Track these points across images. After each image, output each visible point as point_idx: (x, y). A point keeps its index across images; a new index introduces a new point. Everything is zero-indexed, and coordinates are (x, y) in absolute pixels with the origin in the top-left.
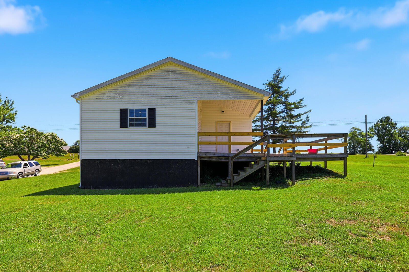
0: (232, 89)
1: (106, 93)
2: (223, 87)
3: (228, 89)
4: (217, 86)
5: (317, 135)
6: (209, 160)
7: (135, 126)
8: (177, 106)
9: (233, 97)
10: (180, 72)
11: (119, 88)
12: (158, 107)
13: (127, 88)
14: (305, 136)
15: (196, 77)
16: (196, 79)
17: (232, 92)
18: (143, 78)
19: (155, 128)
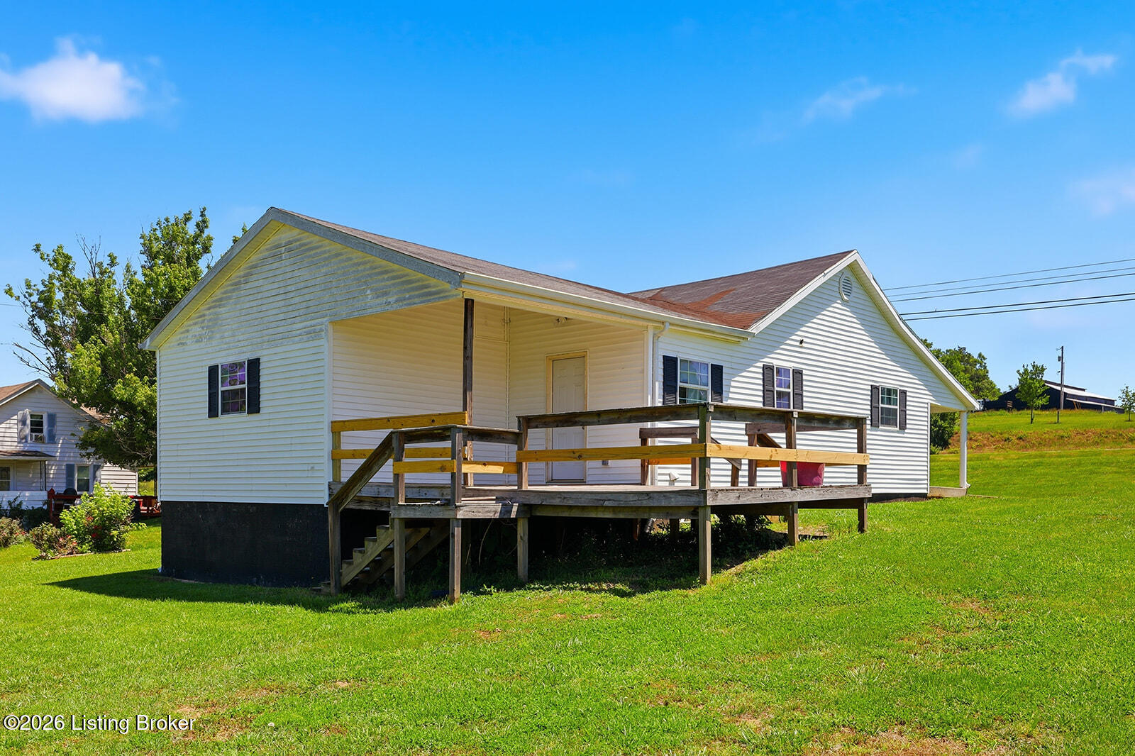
0: (395, 274)
1: (190, 328)
2: (377, 270)
3: (386, 276)
4: (365, 270)
5: (616, 416)
6: (358, 508)
7: (232, 411)
8: (294, 347)
9: (397, 301)
10: (298, 243)
11: (207, 312)
12: (265, 352)
13: (217, 310)
14: (582, 419)
15: (325, 252)
16: (326, 259)
17: (393, 284)
18: (240, 277)
19: (258, 414)
